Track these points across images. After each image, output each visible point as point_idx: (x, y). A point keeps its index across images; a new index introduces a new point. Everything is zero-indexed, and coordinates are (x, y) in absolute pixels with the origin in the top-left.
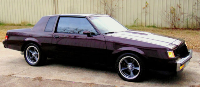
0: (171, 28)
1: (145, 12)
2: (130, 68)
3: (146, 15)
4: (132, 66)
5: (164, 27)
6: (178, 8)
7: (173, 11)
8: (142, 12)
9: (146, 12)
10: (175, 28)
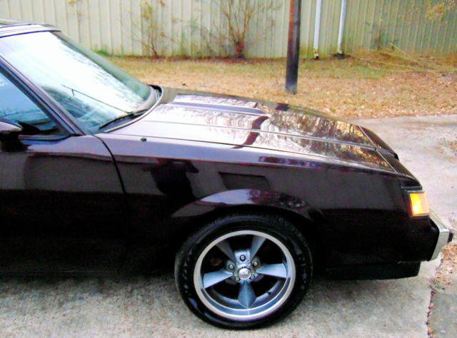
0: (145, 57)
1: (76, 14)
2: (245, 276)
3: (79, 21)
4: (253, 266)
5: (129, 54)
6: (160, 5)
7: (148, 14)
8: (67, 14)
9: (79, 15)
10: (156, 57)
